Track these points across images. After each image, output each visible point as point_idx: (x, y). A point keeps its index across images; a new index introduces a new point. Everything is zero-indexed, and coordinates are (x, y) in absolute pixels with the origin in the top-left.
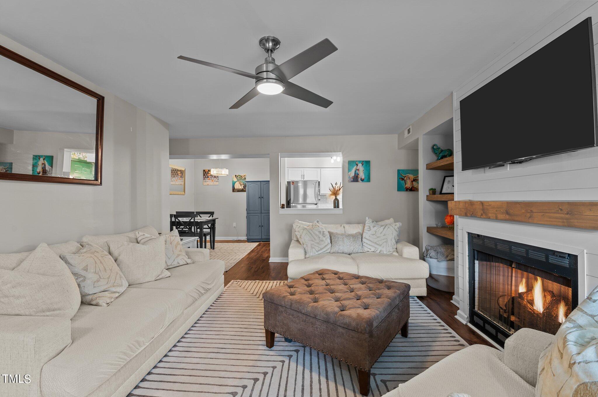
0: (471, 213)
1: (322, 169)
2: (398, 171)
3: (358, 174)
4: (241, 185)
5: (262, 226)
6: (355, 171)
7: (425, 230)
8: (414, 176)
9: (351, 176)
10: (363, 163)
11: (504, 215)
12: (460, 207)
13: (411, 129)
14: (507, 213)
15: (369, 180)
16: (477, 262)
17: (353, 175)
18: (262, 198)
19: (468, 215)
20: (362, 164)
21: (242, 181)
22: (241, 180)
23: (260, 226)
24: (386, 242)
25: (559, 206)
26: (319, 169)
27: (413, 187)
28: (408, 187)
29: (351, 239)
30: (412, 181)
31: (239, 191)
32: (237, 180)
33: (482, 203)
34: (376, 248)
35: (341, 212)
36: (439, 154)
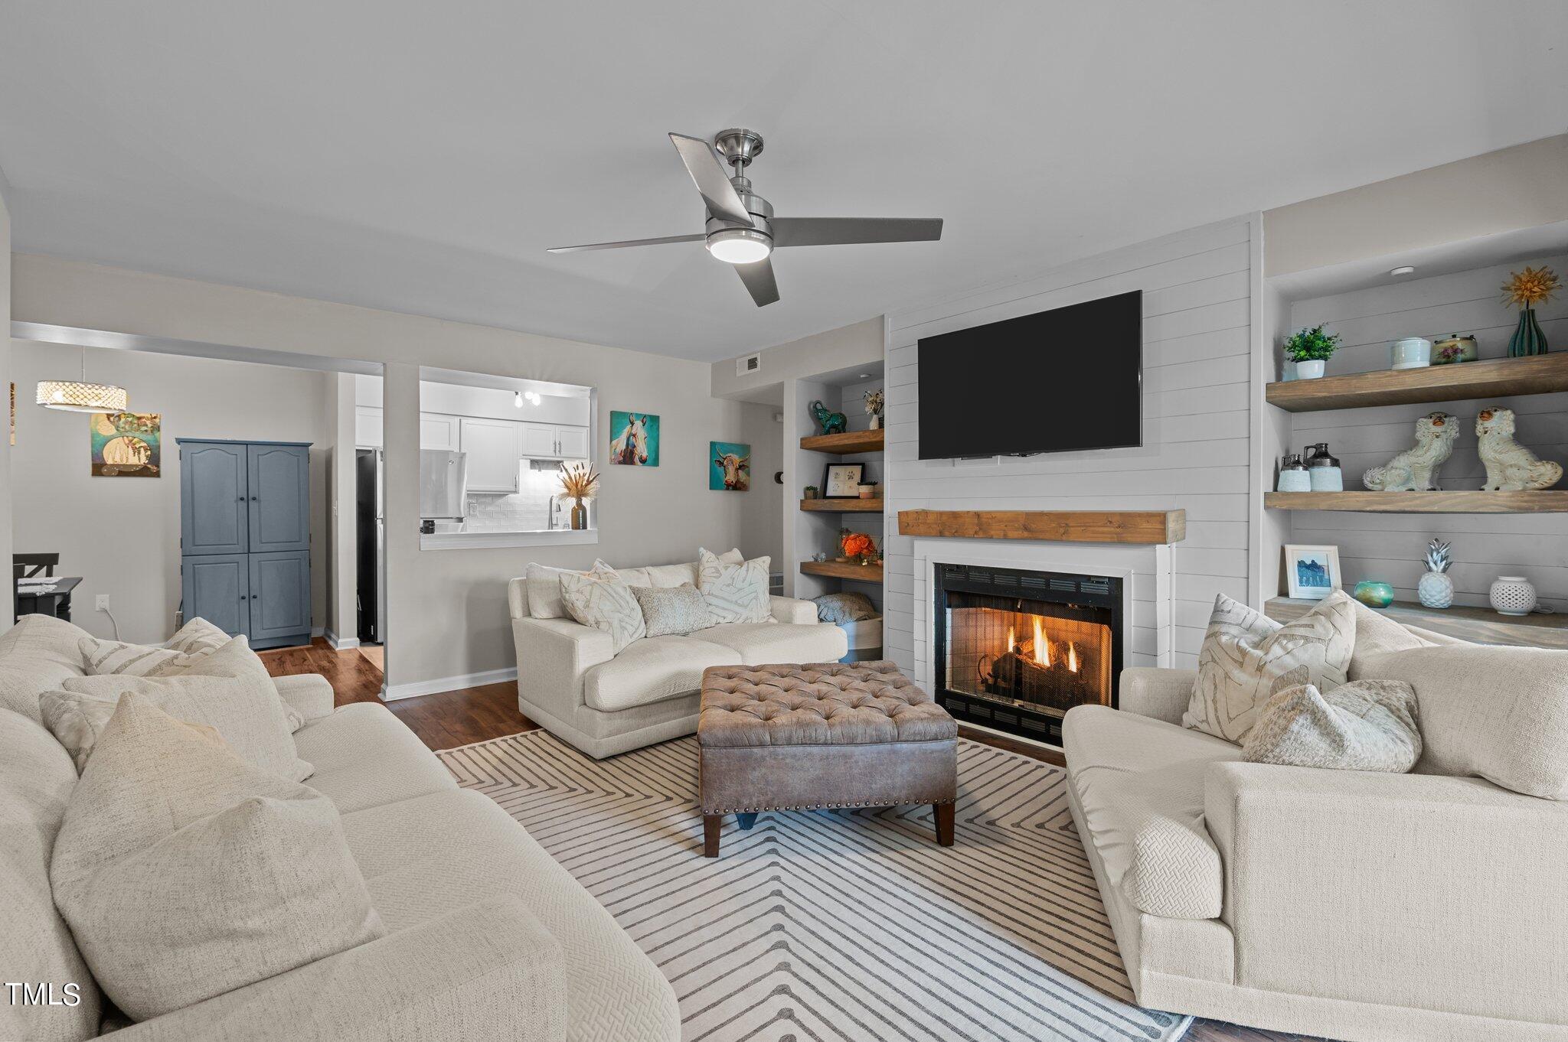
0: (954, 531)
1: (464, 421)
2: (712, 444)
3: (635, 446)
4: (136, 451)
5: (255, 597)
6: (628, 439)
7: (797, 568)
8: (740, 458)
9: (618, 450)
10: (644, 418)
11: (1020, 532)
12: (928, 521)
13: (759, 360)
14: (1026, 528)
15: (656, 462)
16: (949, 611)
17: (624, 447)
18: (251, 502)
19: (947, 533)
20: (642, 421)
21: (144, 436)
22: (137, 434)
23: (243, 598)
24: (756, 598)
25: (1107, 518)
26: (457, 419)
27: (738, 482)
28: (730, 481)
29: (687, 599)
30: (737, 469)
31: (124, 472)
32: (114, 431)
33: (978, 515)
34: (737, 613)
35: (594, 539)
36: (827, 421)
